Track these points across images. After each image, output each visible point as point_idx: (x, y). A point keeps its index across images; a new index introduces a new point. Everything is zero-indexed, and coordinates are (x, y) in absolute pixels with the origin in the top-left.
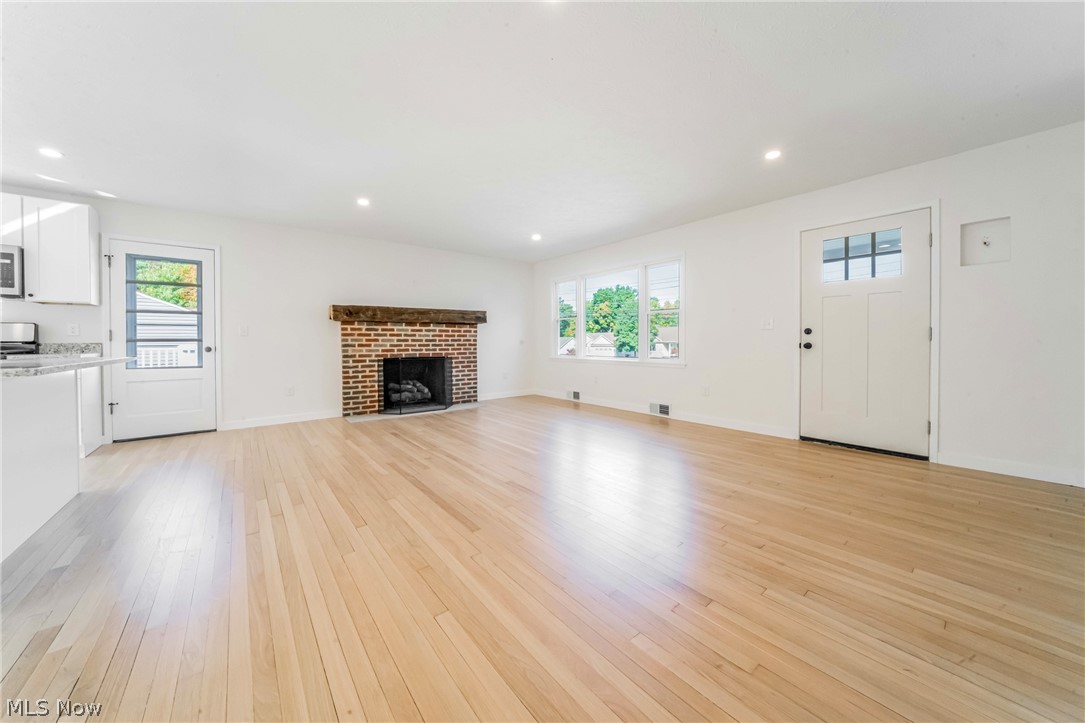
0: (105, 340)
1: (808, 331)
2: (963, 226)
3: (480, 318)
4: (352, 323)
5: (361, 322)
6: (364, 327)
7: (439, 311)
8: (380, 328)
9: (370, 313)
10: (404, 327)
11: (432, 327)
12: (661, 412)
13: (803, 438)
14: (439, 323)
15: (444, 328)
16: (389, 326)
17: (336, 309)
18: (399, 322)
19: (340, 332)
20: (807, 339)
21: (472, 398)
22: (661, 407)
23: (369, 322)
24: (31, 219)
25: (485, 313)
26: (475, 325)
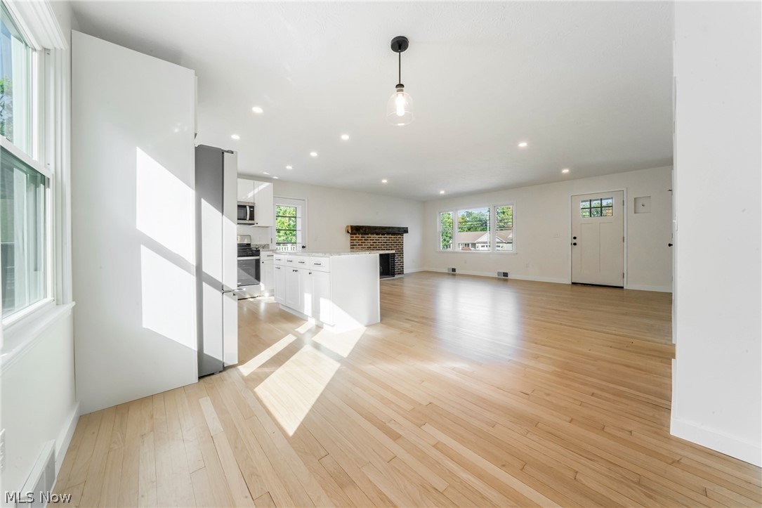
0: (270, 243)
1: (575, 238)
2: (635, 199)
3: (405, 230)
4: (355, 234)
5: (359, 234)
6: (360, 236)
7: (389, 228)
8: (366, 236)
9: (364, 229)
10: (375, 236)
11: (386, 236)
12: (504, 276)
13: (573, 283)
14: (388, 234)
15: (390, 236)
16: (370, 236)
17: (352, 227)
18: (372, 234)
19: (349, 238)
20: (574, 241)
21: (401, 272)
22: (504, 273)
23: (362, 234)
24: (256, 191)
25: (407, 228)
26: (402, 234)
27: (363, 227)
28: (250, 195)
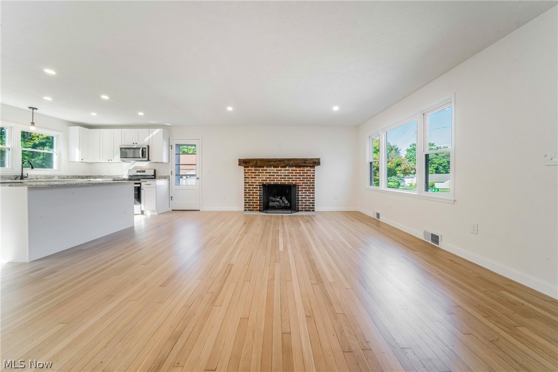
0: (170, 175)
4: (248, 167)
9: (255, 162)
10: (272, 168)
12: (432, 240)
14: (291, 166)
15: (294, 169)
16: (265, 168)
17: (240, 161)
18: (270, 166)
21: (311, 209)
22: (432, 236)
23: (255, 166)
24: (151, 136)
25: (319, 159)
26: (313, 167)
27: (254, 160)
28: (147, 140)
